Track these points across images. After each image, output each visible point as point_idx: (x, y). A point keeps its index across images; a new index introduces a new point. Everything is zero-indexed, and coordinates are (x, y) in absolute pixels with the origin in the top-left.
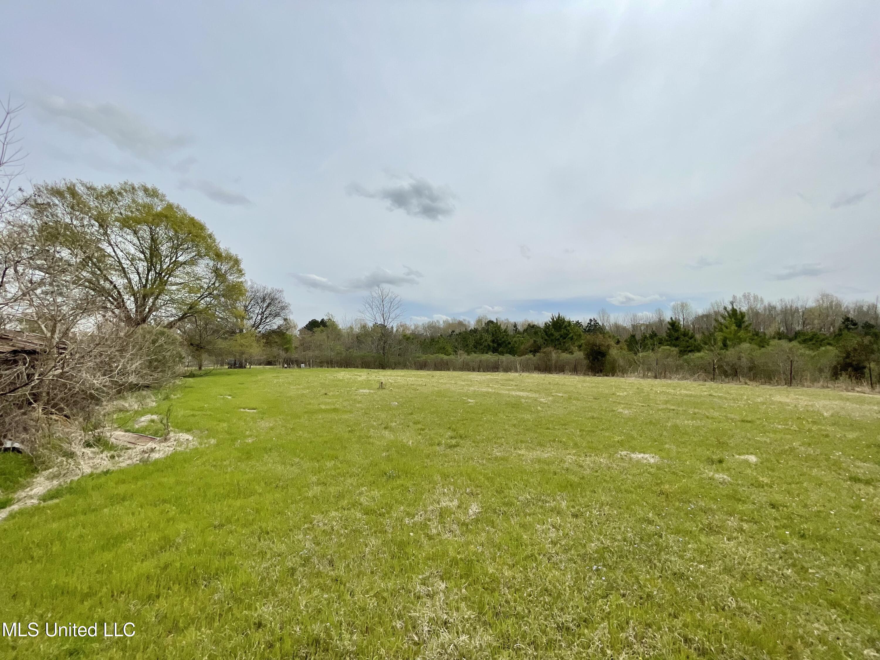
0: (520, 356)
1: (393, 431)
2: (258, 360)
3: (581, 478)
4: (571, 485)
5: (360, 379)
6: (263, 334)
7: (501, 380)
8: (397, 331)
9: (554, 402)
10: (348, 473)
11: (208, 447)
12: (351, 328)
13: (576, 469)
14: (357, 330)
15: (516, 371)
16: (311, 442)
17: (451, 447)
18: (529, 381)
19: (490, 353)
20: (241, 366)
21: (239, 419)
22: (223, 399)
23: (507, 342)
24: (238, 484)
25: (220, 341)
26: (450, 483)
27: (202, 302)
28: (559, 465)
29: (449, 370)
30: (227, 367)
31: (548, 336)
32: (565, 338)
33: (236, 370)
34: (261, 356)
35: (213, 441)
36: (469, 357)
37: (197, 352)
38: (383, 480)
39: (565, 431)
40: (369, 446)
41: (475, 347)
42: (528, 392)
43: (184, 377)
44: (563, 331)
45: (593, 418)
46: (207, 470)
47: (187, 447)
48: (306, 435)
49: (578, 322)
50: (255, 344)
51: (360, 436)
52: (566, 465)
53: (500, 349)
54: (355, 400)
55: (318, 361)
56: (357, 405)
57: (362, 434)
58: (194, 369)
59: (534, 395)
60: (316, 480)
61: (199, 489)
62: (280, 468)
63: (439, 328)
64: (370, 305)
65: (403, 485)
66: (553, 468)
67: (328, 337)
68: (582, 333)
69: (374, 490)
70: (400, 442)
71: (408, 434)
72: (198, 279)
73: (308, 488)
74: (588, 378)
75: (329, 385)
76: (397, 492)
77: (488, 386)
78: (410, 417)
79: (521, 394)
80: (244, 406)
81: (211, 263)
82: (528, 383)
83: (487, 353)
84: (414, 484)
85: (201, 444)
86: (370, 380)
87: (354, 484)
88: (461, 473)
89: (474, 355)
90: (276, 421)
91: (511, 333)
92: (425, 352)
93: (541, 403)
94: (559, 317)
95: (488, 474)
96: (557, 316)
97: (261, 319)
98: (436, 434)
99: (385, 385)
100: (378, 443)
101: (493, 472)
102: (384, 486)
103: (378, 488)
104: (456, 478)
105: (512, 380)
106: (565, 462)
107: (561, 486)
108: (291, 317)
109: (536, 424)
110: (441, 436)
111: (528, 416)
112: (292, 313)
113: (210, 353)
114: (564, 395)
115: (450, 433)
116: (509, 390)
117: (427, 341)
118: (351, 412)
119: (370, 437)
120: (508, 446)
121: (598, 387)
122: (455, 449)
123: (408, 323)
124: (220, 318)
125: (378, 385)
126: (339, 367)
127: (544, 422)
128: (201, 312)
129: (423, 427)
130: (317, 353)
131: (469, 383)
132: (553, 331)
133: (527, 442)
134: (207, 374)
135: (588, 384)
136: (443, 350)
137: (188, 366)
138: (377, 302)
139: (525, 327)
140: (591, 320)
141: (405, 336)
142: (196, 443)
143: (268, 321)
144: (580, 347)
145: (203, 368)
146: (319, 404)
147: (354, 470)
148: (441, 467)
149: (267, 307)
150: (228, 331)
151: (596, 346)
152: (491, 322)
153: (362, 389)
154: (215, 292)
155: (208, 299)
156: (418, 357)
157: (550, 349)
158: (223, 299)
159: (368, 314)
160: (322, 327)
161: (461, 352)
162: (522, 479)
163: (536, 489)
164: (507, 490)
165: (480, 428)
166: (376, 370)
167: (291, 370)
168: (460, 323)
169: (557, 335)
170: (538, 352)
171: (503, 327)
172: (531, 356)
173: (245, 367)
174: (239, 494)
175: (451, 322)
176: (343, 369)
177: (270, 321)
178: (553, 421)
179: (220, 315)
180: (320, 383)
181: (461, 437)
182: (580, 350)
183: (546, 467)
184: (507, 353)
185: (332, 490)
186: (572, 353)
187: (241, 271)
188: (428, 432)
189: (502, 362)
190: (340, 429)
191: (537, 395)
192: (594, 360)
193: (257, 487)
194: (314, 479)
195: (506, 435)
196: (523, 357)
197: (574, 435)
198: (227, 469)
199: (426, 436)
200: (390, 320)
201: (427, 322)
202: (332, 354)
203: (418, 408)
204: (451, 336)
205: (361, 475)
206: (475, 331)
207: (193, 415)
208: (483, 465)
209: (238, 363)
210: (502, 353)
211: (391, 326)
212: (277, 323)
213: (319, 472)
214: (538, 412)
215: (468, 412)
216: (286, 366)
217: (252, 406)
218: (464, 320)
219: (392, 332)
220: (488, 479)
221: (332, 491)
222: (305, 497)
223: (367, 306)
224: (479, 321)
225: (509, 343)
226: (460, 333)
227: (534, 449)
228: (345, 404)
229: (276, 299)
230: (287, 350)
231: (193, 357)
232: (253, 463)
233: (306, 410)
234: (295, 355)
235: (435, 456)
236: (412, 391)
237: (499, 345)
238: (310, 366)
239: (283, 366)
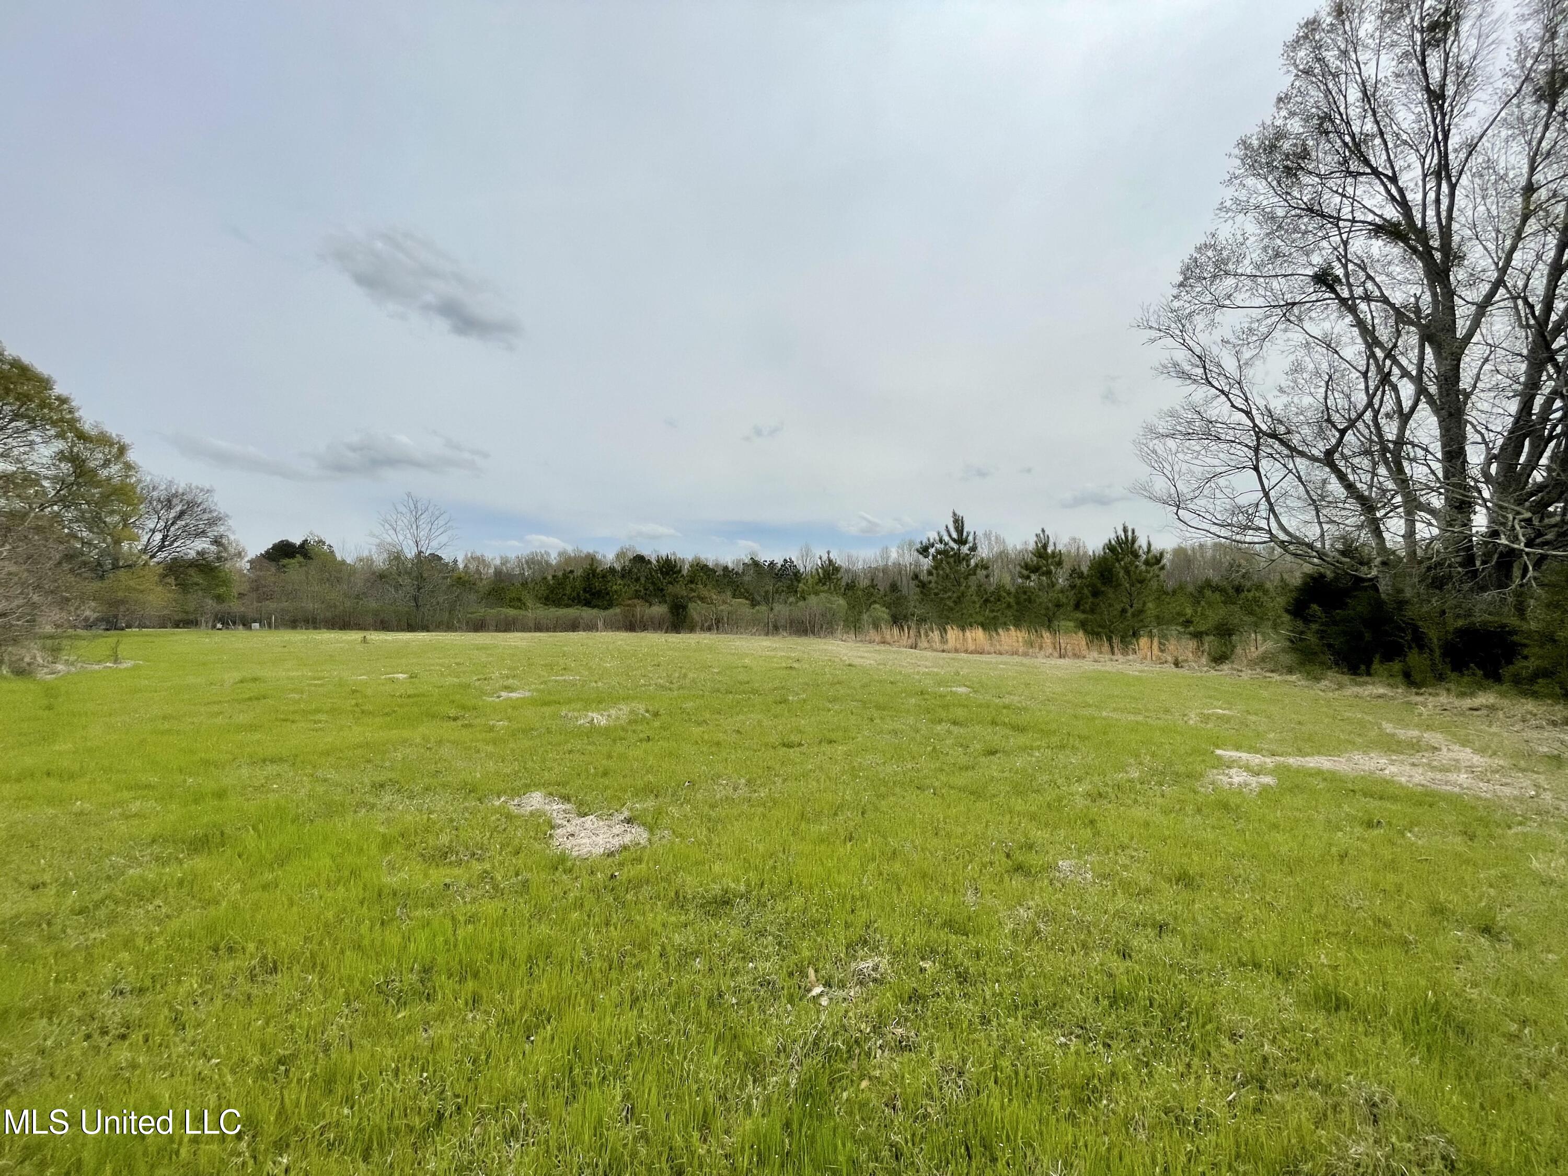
6: (167, 568)
12: (368, 559)
14: (380, 563)
23: (604, 592)
36: (544, 612)
50: (158, 588)
53: (594, 601)
55: (287, 618)
64: (390, 525)
97: (162, 540)
108: (232, 539)
123: (488, 555)
130: (285, 604)
136: (518, 603)
138: (406, 521)
143: (177, 543)
149: (176, 517)
156: (475, 613)
177: (184, 543)
187: (129, 466)
196: (609, 612)
202: (317, 606)
212: (199, 549)
216: (219, 626)
225: (608, 593)
229: (199, 504)
230: (219, 598)
238: (270, 627)
239: (214, 627)
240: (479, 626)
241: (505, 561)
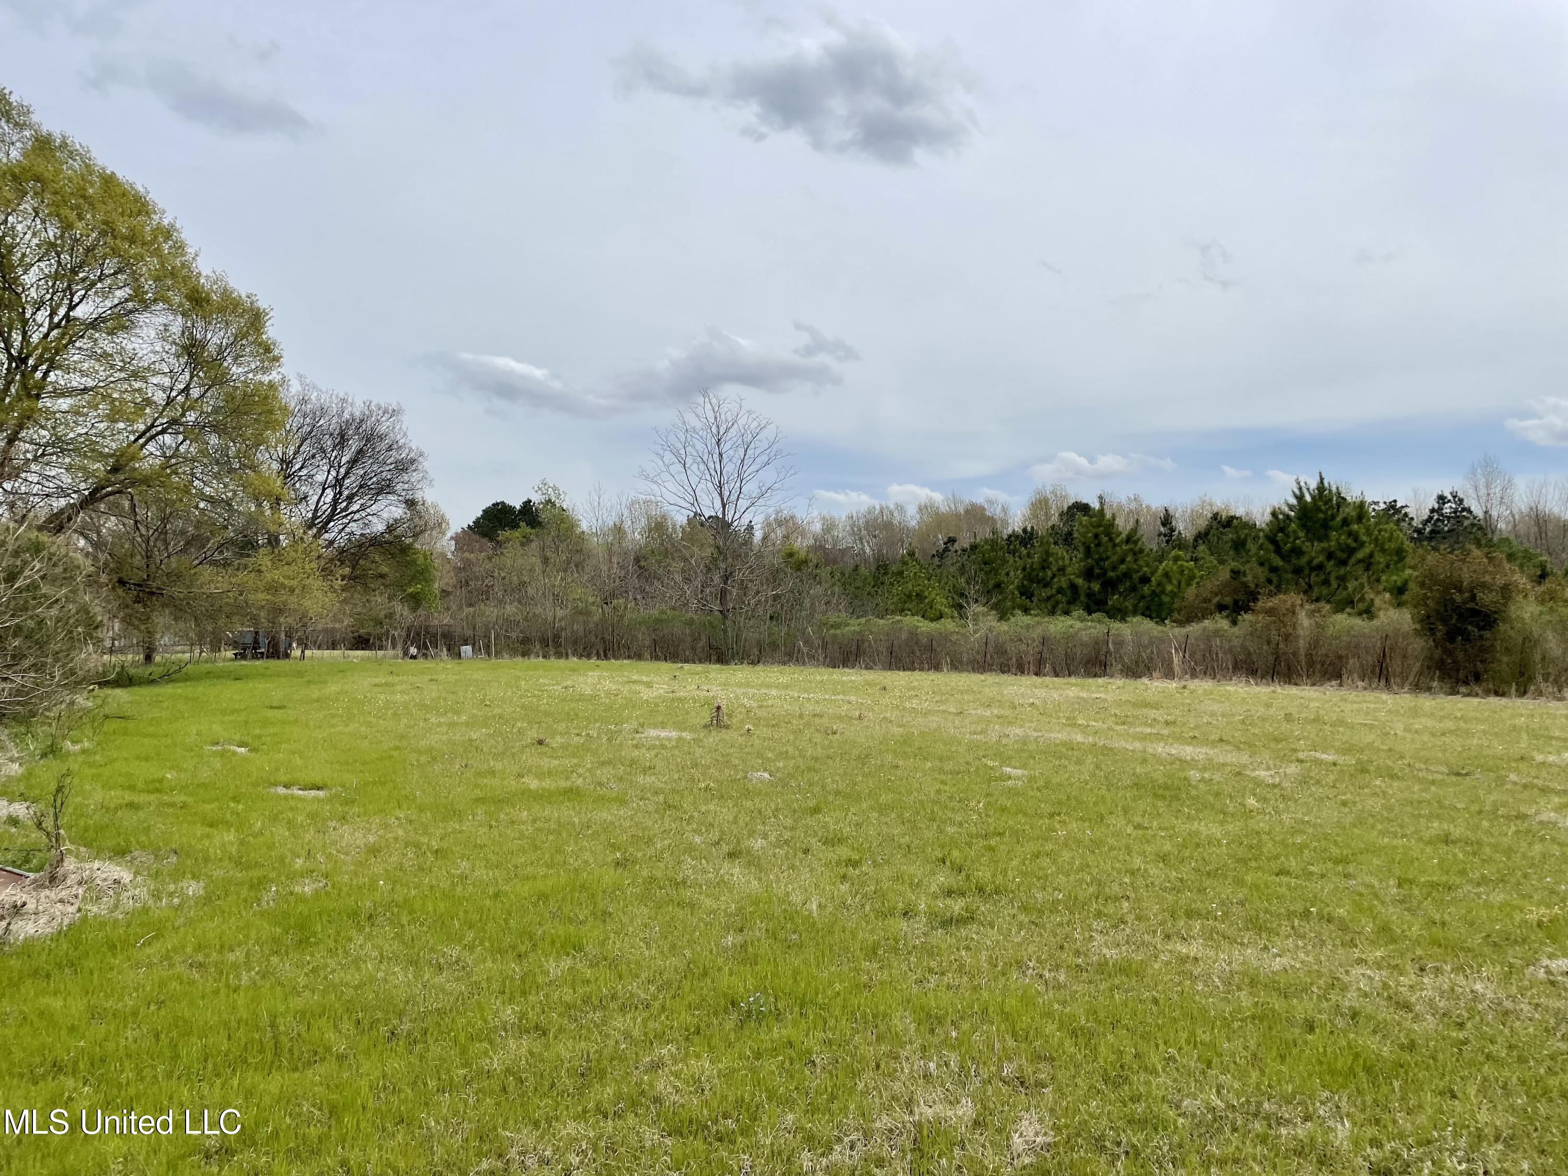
0: (1181, 623)
1: (759, 866)
2: (326, 631)
3: (1402, 1047)
4: (1368, 1070)
5: (646, 694)
6: (342, 551)
7: (1119, 704)
8: (765, 538)
9: (1304, 781)
10: (614, 997)
11: (180, 907)
12: (618, 530)
13: (1386, 1013)
14: (636, 535)
15: (1169, 674)
16: (496, 896)
17: (948, 923)
18: (1216, 707)
19: (1078, 612)
20: (276, 652)
21: (275, 819)
22: (222, 754)
23: (1136, 577)
24: (273, 1025)
25: (207, 572)
26: (946, 1042)
27: (151, 447)
28: (1324, 997)
29: (937, 667)
30: (230, 654)
31: (1283, 558)
32: (1344, 563)
33: (258, 663)
34: (335, 619)
35: (193, 888)
36: (1004, 627)
37: (139, 607)
38: (729, 1025)
39: (1344, 883)
40: (680, 914)
41: (1026, 592)
42: (1213, 744)
43: (102, 685)
44: (1336, 538)
45: (1447, 840)
46: (179, 978)
47: (116, 906)
48: (481, 873)
49: (1392, 506)
50: (316, 583)
51: (652, 879)
52: (1350, 1000)
53: (1114, 600)
54: (633, 762)
55: (514, 635)
56: (641, 779)
57: (659, 874)
58: (131, 658)
59: (1231, 757)
60: (513, 1019)
61: (157, 1037)
62: (400, 976)
63: (904, 529)
64: (676, 455)
65: (791, 1044)
66: (1303, 1007)
67: (546, 560)
68: (1408, 545)
69: (698, 1057)
70: (781, 901)
71: (805, 875)
72: (135, 375)
73: (491, 1042)
74: (1426, 702)
75: (547, 714)
76: (770, 1065)
77: (1072, 723)
78: (810, 821)
79: (1188, 751)
80: (284, 778)
81: (177, 324)
82: (1213, 714)
83: (1067, 613)
84: (828, 1043)
85: (157, 896)
86: (680, 700)
87: (636, 1033)
88: (985, 1011)
89: (1021, 619)
90: (386, 826)
91: (1151, 543)
92: (855, 611)
93: (1258, 783)
94: (1321, 488)
95: (1073, 1017)
96: (1313, 484)
97: (335, 501)
98: (898, 878)
99: (730, 716)
100: (708, 902)
101: (1092, 1012)
102: (730, 1045)
103: (711, 1048)
104: (965, 1026)
105: (1156, 706)
106: (1344, 988)
107: (1332, 1072)
108: (428, 495)
109: (1241, 852)
110: (916, 886)
111: (1208, 828)
112: (431, 484)
113: (179, 609)
114: (1341, 760)
115: (943, 878)
116: (1144, 738)
117: (863, 570)
118: (622, 802)
119: (684, 882)
120: (1143, 927)
121: (1468, 734)
122: (964, 932)
123: (801, 515)
124: (210, 500)
125: (706, 716)
126: (580, 656)
127: (1269, 847)
128: (146, 481)
129: (855, 857)
130: (511, 609)
131: (1007, 712)
132: (1301, 539)
133: (1208, 915)
134: (168, 677)
135: (1430, 723)
136: (916, 602)
137: (111, 651)
138: (700, 446)
139: (1202, 524)
140: (1441, 499)
141: (791, 555)
142: (142, 893)
143: (355, 507)
144: (1400, 590)
145: (158, 658)
146: (520, 775)
147: (634, 987)
148: (915, 989)
149: (353, 462)
150: (231, 542)
151: (1460, 590)
152: (1083, 508)
153: (655, 726)
154: (191, 417)
155: (168, 439)
156: (836, 626)
157: (1292, 598)
158: (214, 440)
159: (670, 485)
160: (524, 528)
161: (978, 608)
162: (1192, 1041)
163: (1243, 1075)
164: (1143, 1076)
165: (1045, 862)
166: (698, 667)
167: (430, 664)
168: (975, 514)
169: (1314, 551)
170: (1247, 609)
171: (1123, 525)
172: (1223, 623)
173: (287, 656)
174: (277, 1054)
175: (944, 509)
176: (593, 661)
177: (363, 508)
178: (1301, 848)
179: (208, 490)
180: (523, 707)
181: (981, 890)
182: (1400, 605)
183: (1278, 1004)
184: (1135, 613)
185: (564, 1049)
186: (1369, 612)
187: (268, 350)
188: (873, 873)
189: (1120, 644)
190: (587, 855)
191: (1245, 758)
192: (1451, 636)
193: (330, 1036)
194: (509, 1013)
195: (1135, 889)
196: (1194, 628)
197: (1376, 896)
198: (238, 976)
199: (863, 884)
200: (743, 504)
201: (863, 509)
202: (560, 613)
203: (837, 793)
204: (941, 555)
205: (656, 1005)
206: (1026, 538)
207: (131, 806)
208: (1058, 987)
209: (264, 641)
210: (1119, 614)
211: (745, 521)
212: (385, 515)
213: (524, 993)
214: (1248, 814)
215: (1003, 809)
216: (413, 651)
217: (315, 776)
218: (990, 502)
219: (748, 542)
220: (1074, 1034)
221: (566, 1055)
222: (480, 1072)
223: (669, 457)
224: (1040, 505)
225: (1145, 580)
226: (974, 547)
227: (1232, 941)
228: (604, 774)
229: (381, 438)
230: (415, 601)
231: (127, 621)
232: (320, 956)
233: (478, 793)
234: (441, 619)
235: (896, 950)
236: (818, 738)
237: (1110, 585)
238: (489, 654)
239: (405, 652)
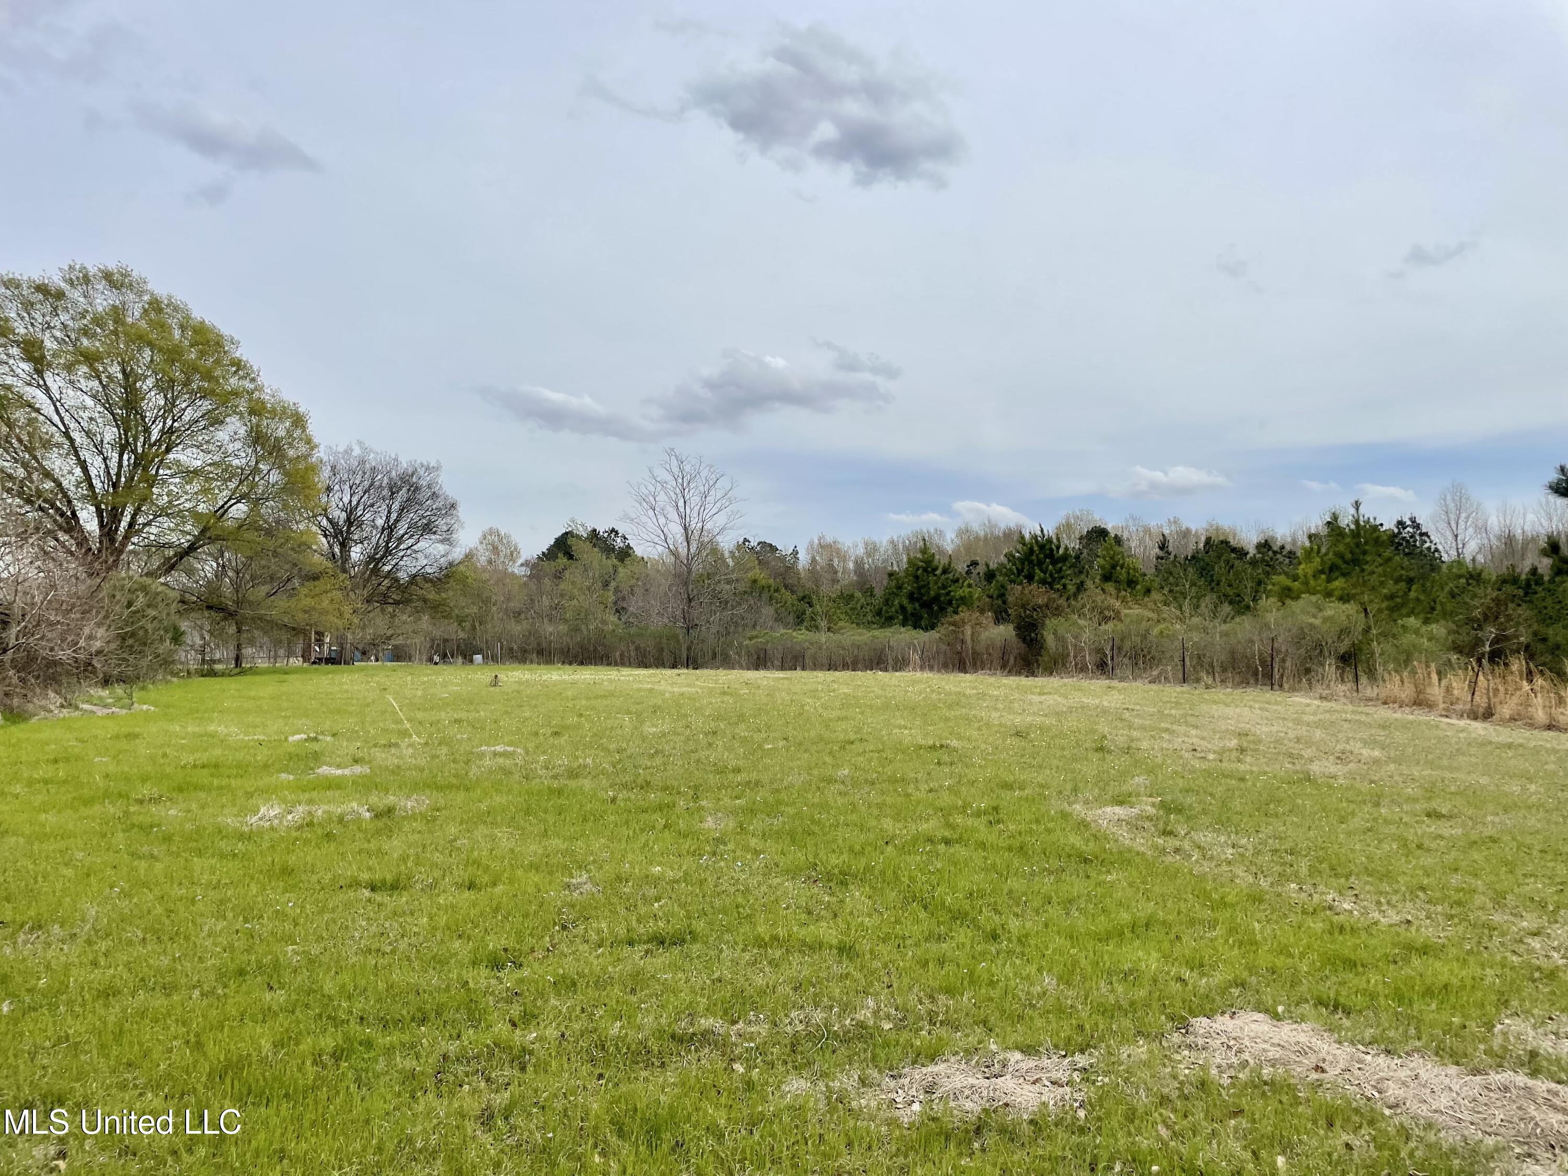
55: (515, 646)
97: (389, 541)
156: (751, 638)
187: (310, 439)
216: (436, 659)
238: (494, 660)
239: (430, 660)
240: (760, 661)
241: (871, 549)
